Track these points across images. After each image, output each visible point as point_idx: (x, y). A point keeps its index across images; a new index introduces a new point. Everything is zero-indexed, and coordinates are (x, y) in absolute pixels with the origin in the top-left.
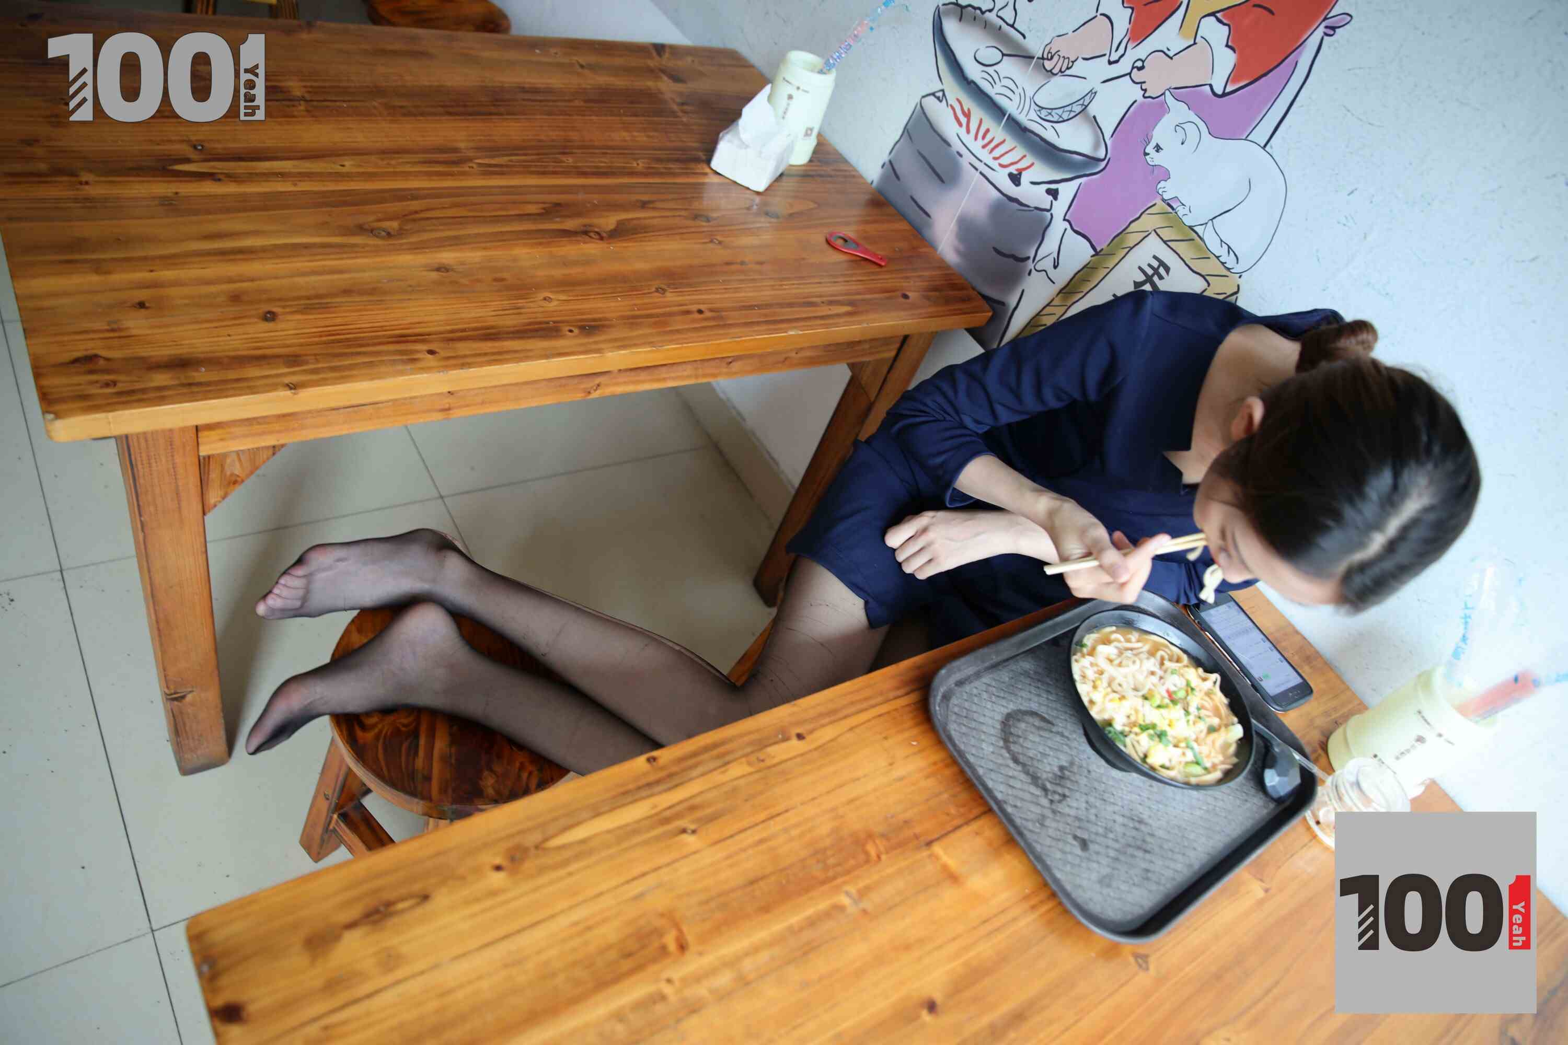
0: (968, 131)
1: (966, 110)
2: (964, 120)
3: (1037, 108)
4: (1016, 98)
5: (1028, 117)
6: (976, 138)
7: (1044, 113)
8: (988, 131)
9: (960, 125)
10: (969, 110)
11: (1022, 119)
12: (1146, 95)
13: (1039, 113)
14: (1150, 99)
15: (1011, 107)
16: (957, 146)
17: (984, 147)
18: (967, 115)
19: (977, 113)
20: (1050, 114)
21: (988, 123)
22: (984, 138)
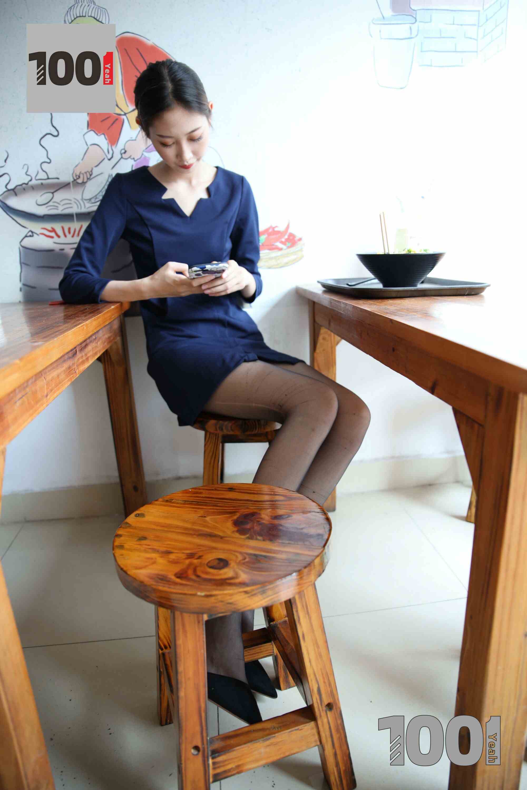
0: (59, 236)
1: (50, 229)
2: (53, 234)
3: (88, 201)
4: (75, 206)
5: (86, 207)
6: (65, 236)
7: (93, 201)
8: (69, 229)
9: (52, 237)
10: (52, 228)
11: (84, 210)
12: (136, 159)
13: (90, 202)
14: (139, 160)
15: (75, 210)
16: (57, 247)
17: (73, 236)
18: (53, 230)
19: (58, 226)
20: (96, 198)
21: (66, 225)
22: (69, 232)
